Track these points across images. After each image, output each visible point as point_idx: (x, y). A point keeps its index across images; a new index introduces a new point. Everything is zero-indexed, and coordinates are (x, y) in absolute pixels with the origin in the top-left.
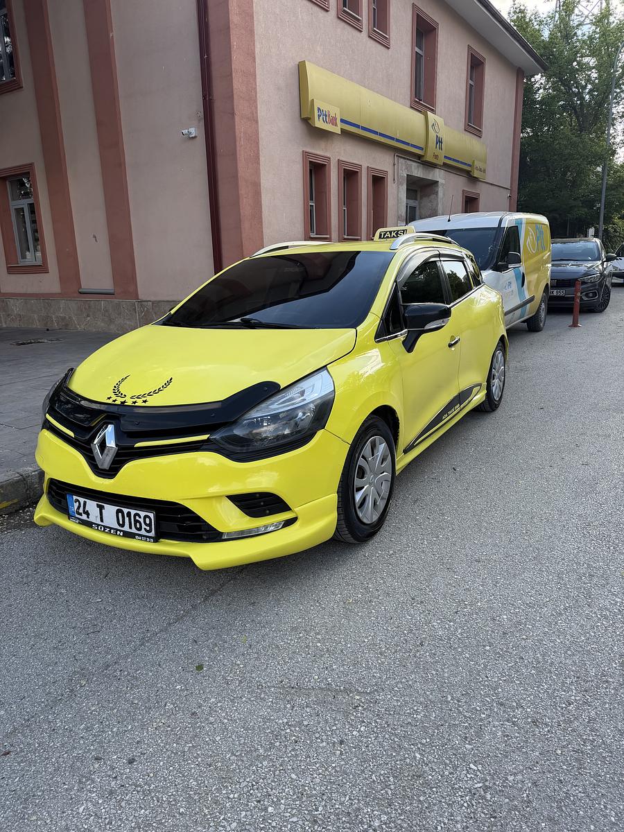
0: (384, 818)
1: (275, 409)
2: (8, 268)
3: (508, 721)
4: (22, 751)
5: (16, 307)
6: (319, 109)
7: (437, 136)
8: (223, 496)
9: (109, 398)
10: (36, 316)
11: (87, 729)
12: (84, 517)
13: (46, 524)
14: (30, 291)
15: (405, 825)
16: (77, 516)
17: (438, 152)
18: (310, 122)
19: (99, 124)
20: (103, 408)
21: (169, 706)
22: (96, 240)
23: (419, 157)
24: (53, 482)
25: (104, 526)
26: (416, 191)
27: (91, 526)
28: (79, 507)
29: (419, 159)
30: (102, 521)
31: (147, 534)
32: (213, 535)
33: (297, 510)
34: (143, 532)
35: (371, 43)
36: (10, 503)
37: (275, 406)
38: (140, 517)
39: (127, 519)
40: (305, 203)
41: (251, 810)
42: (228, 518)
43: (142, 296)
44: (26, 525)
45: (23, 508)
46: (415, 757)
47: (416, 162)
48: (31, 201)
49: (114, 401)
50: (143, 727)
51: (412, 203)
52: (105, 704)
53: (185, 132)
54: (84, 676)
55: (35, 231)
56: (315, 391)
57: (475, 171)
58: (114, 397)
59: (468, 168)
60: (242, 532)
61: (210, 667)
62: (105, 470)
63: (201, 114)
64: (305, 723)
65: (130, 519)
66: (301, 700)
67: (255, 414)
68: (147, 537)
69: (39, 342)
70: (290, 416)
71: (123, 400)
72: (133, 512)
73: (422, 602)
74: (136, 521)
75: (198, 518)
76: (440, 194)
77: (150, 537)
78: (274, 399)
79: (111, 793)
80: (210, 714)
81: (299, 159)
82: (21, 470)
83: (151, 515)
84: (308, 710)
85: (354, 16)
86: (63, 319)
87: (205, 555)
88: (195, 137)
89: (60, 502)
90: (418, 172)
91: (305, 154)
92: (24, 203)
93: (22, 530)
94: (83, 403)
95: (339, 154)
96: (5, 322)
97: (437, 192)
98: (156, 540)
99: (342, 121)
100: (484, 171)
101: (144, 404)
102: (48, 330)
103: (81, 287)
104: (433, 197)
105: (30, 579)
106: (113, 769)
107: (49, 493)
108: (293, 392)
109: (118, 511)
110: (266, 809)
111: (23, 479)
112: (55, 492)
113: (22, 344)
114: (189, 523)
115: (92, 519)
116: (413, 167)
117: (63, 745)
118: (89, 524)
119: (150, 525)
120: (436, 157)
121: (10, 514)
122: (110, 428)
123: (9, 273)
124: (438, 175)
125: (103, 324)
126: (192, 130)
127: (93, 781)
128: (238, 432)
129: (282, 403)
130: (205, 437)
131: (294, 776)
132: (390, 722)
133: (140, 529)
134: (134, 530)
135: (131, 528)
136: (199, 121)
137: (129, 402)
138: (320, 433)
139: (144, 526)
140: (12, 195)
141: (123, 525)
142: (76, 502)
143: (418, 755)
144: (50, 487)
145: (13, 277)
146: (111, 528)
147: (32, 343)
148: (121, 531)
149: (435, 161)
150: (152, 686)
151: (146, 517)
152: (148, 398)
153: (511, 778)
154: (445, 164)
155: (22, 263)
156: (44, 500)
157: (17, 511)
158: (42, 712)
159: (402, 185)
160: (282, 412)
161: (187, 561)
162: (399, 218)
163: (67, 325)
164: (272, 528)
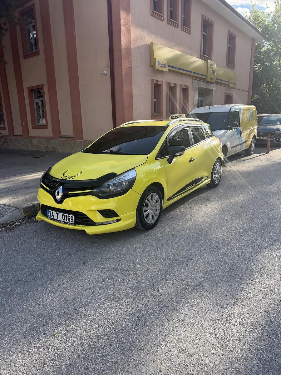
0: (129, 300)
2: (32, 126)
3: (175, 280)
4: (28, 281)
5: (35, 142)
6: (158, 62)
7: (212, 70)
8: (96, 210)
9: (61, 177)
10: (43, 146)
11: (48, 277)
12: (52, 217)
13: (40, 220)
14: (41, 135)
15: (134, 302)
16: (50, 217)
17: (213, 76)
18: (154, 67)
19: (69, 69)
20: (60, 180)
21: (73, 272)
22: (67, 116)
23: (204, 79)
24: (42, 205)
25: (58, 220)
26: (203, 94)
28: (50, 214)
30: (58, 218)
31: (72, 223)
32: (93, 224)
33: (121, 216)
34: (71, 222)
35: (182, 32)
36: (29, 214)
37: (115, 181)
40: (152, 101)
41: (91, 297)
42: (98, 218)
43: (84, 139)
45: (33, 216)
46: (143, 287)
47: (202, 81)
48: (42, 99)
49: (63, 178)
50: (64, 277)
51: (201, 99)
52: (54, 271)
53: (103, 72)
54: (48, 264)
55: (43, 112)
56: (130, 175)
57: (231, 84)
59: (228, 83)
60: (102, 223)
61: (88, 263)
62: (59, 201)
63: (109, 65)
64: (113, 278)
65: (67, 218)
66: (114, 272)
67: (108, 183)
69: (43, 157)
70: (121, 184)
71: (66, 178)
72: (68, 215)
73: (161, 248)
74: (69, 218)
75: (88, 218)
76: (214, 95)
78: (114, 179)
79: (52, 292)
80: (85, 275)
81: (150, 82)
82: (33, 203)
83: (73, 216)
84: (115, 275)
85: (174, 22)
86: (54, 147)
87: (90, 230)
88: (107, 74)
89: (45, 212)
90: (203, 85)
91: (152, 80)
92: (39, 100)
93: (32, 223)
94: (54, 179)
95: (165, 80)
96: (31, 148)
97: (212, 94)
98: (75, 225)
99: (168, 66)
100: (235, 84)
101: (72, 179)
102: (47, 152)
103: (60, 134)
104: (210, 96)
105: (34, 238)
106: (54, 286)
107: (41, 210)
108: (122, 177)
109: (63, 215)
110: (96, 297)
111: (34, 206)
112: (43, 209)
113: (37, 157)
114: (85, 219)
115: (55, 218)
116: (201, 84)
117: (40, 280)
118: (53, 220)
119: (73, 220)
120: (212, 79)
121: (29, 218)
122: (61, 187)
123: (33, 128)
124: (213, 87)
125: (69, 150)
126: (105, 72)
127: (48, 289)
128: (102, 189)
129: (118, 180)
130: (91, 191)
131: (106, 290)
132: (139, 278)
133: (69, 221)
135: (67, 221)
136: (108, 68)
138: (130, 190)
139: (71, 220)
140: (35, 96)
141: (64, 220)
142: (50, 212)
144: (42, 208)
145: (34, 130)
146: (60, 221)
147: (41, 157)
148: (63, 222)
149: (211, 81)
150: (69, 267)
152: (74, 178)
153: (170, 293)
154: (215, 81)
155: (37, 124)
156: (40, 212)
157: (31, 217)
158: (34, 273)
159: (196, 91)
160: (117, 183)
161: (85, 231)
162: (194, 105)
163: (55, 150)
164: (113, 222)
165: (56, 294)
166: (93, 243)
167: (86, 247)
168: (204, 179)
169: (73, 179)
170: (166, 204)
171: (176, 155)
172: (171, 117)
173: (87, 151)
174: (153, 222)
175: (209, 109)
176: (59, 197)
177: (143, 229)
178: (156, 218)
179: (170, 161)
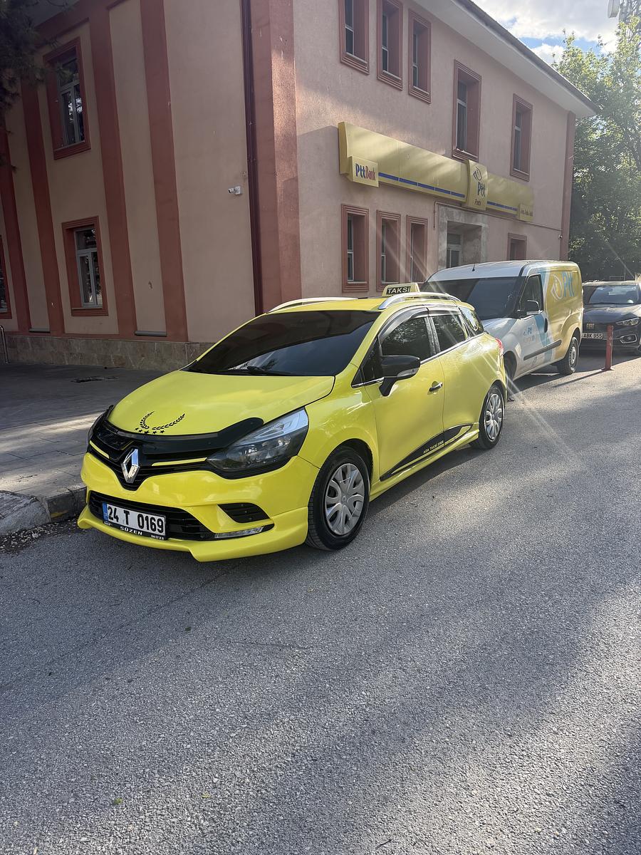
0: (292, 717)
1: (258, 440)
2: (72, 311)
3: (400, 668)
4: (57, 672)
5: (78, 346)
6: (357, 165)
7: (479, 183)
8: (215, 505)
9: (137, 429)
10: (96, 355)
11: (103, 662)
12: (115, 521)
13: (86, 527)
14: (91, 332)
15: (305, 722)
16: (109, 520)
17: (480, 197)
18: (348, 177)
19: (156, 182)
20: (133, 436)
21: (161, 651)
22: (151, 287)
23: (461, 204)
24: (92, 493)
25: (129, 528)
26: (459, 236)
27: (119, 528)
28: (111, 513)
29: (461, 206)
30: (127, 523)
31: (160, 534)
32: (207, 536)
33: (273, 519)
34: (157, 532)
35: (411, 100)
36: (61, 513)
37: (259, 436)
38: (155, 520)
39: (145, 522)
40: (343, 252)
41: (205, 710)
42: (221, 523)
43: (191, 339)
44: (72, 531)
45: (71, 518)
46: (325, 686)
47: (457, 209)
48: (94, 250)
49: (140, 431)
50: (141, 662)
51: (454, 247)
52: (117, 649)
53: (232, 190)
54: (104, 631)
55: (97, 278)
56: (294, 424)
57: (521, 215)
58: (140, 428)
59: (514, 212)
60: (230, 533)
61: (196, 629)
62: (130, 484)
63: (246, 174)
64: (255, 664)
65: (148, 522)
66: (256, 651)
67: (243, 442)
68: (159, 536)
69: (97, 380)
70: (273, 443)
71: (146, 430)
72: (150, 516)
73: (367, 592)
74: (152, 524)
75: (197, 522)
76: (484, 238)
77: (162, 536)
78: (258, 431)
79: (114, 697)
80: (190, 657)
81: (338, 211)
82: (71, 488)
83: (163, 519)
84: (259, 657)
85: (392, 77)
86: (120, 358)
87: (201, 551)
88: (241, 194)
89: (97, 510)
90: (459, 218)
91: (344, 207)
92: (88, 253)
93: (69, 535)
94: (119, 433)
95: (375, 206)
96: (68, 360)
97: (480, 236)
98: (166, 538)
99: (380, 174)
100: (531, 215)
101: (161, 434)
102: (106, 368)
103: (136, 329)
104: (476, 241)
105: (72, 569)
106: (117, 684)
107: (90, 503)
108: (274, 427)
109: (139, 516)
110: (215, 710)
111: (72, 494)
112: (94, 502)
113: (82, 381)
114: (190, 525)
115: (120, 522)
116: (454, 215)
117: (85, 670)
118: (117, 526)
119: (162, 527)
120: (478, 203)
121: (60, 522)
122: (136, 451)
123: (73, 315)
124: (481, 221)
125: (155, 364)
126: (238, 188)
127: (103, 690)
128: (229, 456)
129: (265, 434)
130: (203, 459)
131: (238, 693)
132: (315, 665)
133: (154, 530)
134: (150, 531)
135: (148, 529)
136: (245, 179)
137: (151, 432)
138: (293, 459)
139: (157, 527)
140: (78, 244)
141: (142, 527)
142: (109, 509)
143: (328, 685)
144: (90, 499)
145: (77, 319)
146: (134, 529)
147: (90, 380)
148: (140, 531)
149: (476, 207)
150: (152, 639)
151: (159, 520)
152: (165, 429)
153: (387, 700)
154: (487, 209)
155: (85, 306)
156: (87, 508)
157: (66, 520)
158: (72, 652)
159: (442, 231)
160: (264, 442)
161: (188, 554)
162: (440, 263)
163: (123, 364)
164: (254, 532)
165: (121, 703)
166: (209, 582)
167: (192, 591)
168: (463, 430)
169: (164, 434)
170: (378, 488)
171: (399, 375)
172: (388, 291)
173: (197, 368)
174: (347, 530)
175: (474, 270)
176: (130, 474)
177: (323, 546)
178: (353, 521)
179: (385, 390)
